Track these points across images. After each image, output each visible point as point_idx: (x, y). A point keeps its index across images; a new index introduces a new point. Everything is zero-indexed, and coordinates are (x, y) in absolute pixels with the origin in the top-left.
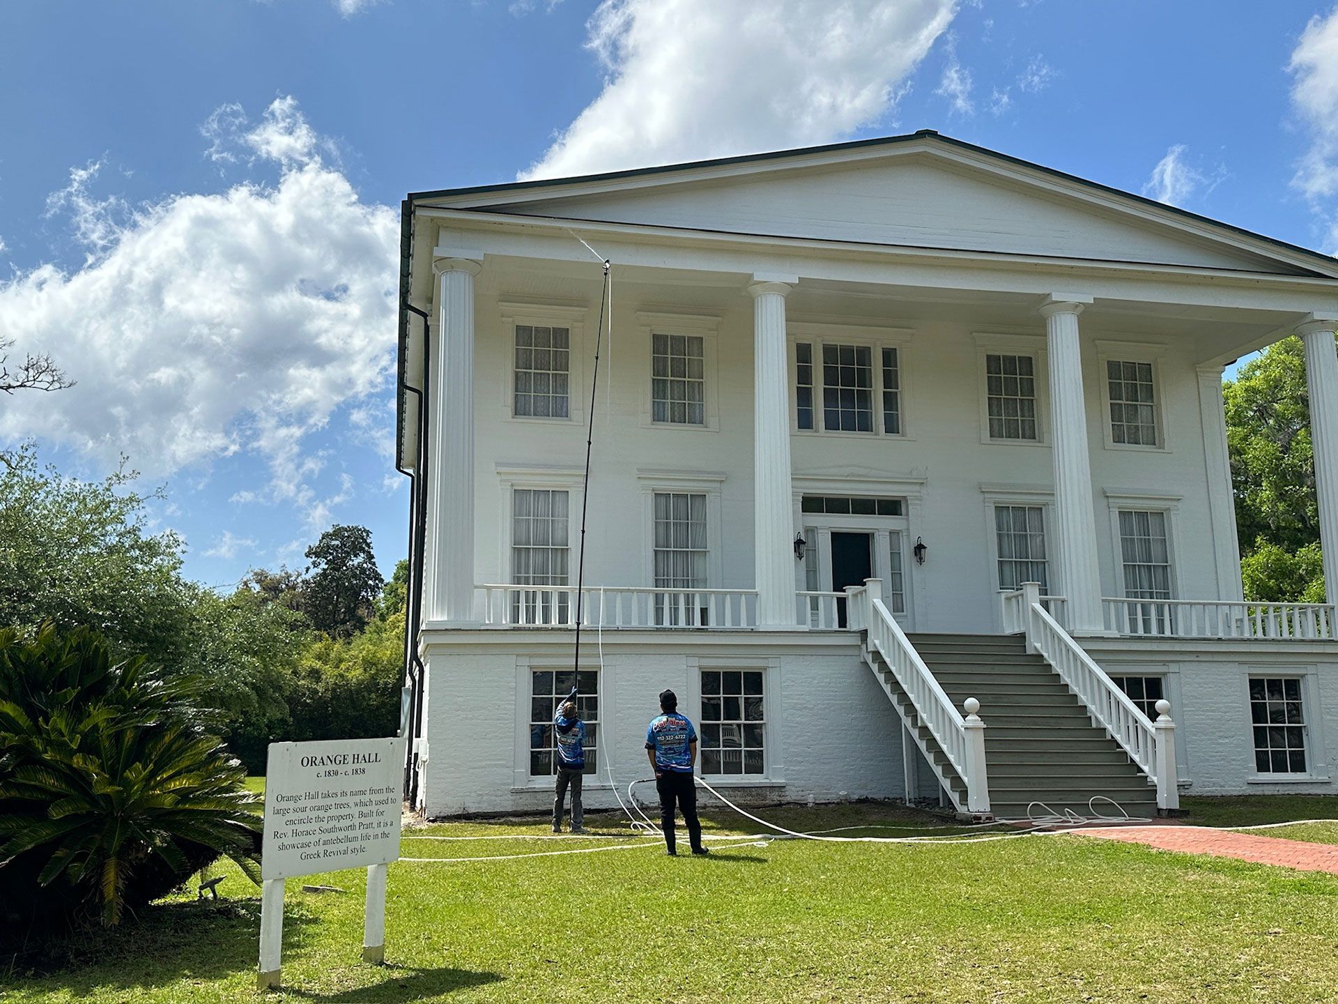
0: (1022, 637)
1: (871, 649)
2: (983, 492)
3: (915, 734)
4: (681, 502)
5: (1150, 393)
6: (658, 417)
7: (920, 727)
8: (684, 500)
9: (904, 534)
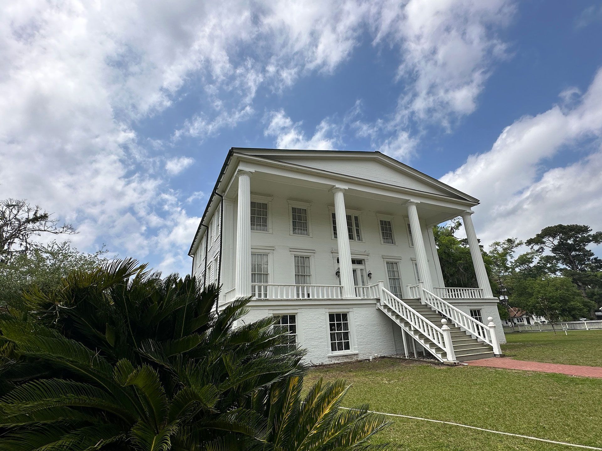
0: (419, 299)
1: (382, 304)
2: (383, 258)
4: (302, 259)
6: (295, 232)
7: (413, 330)
8: (303, 258)
9: (365, 270)
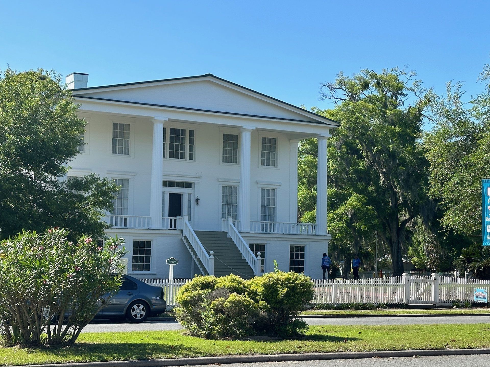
0: (226, 232)
1: (184, 235)
2: (219, 181)
3: (196, 260)
4: (120, 182)
5: (275, 148)
6: (114, 152)
7: (197, 258)
8: (122, 181)
9: (193, 195)
